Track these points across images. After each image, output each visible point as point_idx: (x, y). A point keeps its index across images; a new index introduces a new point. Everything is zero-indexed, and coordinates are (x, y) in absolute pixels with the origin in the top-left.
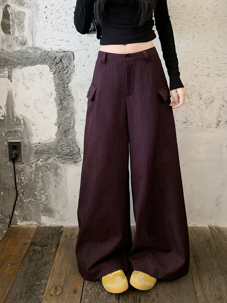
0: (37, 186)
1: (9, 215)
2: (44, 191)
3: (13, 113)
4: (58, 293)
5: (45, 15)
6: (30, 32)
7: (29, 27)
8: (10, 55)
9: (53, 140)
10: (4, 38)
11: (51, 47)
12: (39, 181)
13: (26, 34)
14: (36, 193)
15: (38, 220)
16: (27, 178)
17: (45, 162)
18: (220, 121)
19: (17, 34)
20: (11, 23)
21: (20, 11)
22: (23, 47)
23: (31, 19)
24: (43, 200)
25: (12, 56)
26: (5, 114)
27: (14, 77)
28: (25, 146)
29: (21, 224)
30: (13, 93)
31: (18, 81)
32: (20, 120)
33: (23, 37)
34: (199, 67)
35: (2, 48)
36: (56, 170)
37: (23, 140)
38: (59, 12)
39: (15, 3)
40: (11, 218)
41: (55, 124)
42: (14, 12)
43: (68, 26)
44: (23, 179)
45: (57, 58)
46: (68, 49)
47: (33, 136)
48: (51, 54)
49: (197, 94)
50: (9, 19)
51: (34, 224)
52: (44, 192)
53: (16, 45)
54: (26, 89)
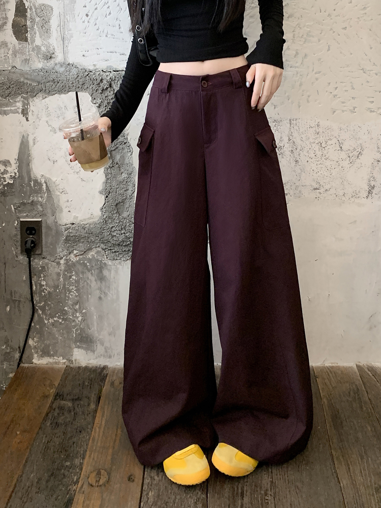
0: (69, 297)
1: (19, 347)
2: (79, 305)
3: (29, 172)
4: (101, 482)
5: (85, 11)
6: (60, 39)
7: (59, 30)
8: (26, 76)
9: (96, 220)
10: (17, 48)
11: (94, 63)
12: (72, 289)
13: (54, 41)
14: (66, 308)
15: (67, 355)
16: (51, 283)
17: (81, 257)
18: (373, 187)
19: (38, 41)
20: (28, 23)
21: (43, 5)
22: (47, 62)
23: (62, 17)
24: (77, 322)
25: (29, 77)
26: (15, 174)
27: (33, 111)
28: (49, 228)
29: (39, 362)
30: (31, 139)
31: (38, 120)
32: (41, 185)
33: (48, 46)
34: (338, 96)
35: (14, 64)
36: (101, 272)
37: (45, 218)
38: (107, 6)
40: (21, 350)
41: (101, 192)
42: (35, 7)
43: (122, 30)
44: (44, 284)
45: (105, 82)
46: (123, 66)
47: (61, 211)
48: (94, 74)
49: (335, 140)
50: (26, 16)
51: (60, 362)
52: (80, 307)
53: (36, 60)
54: (52, 133)
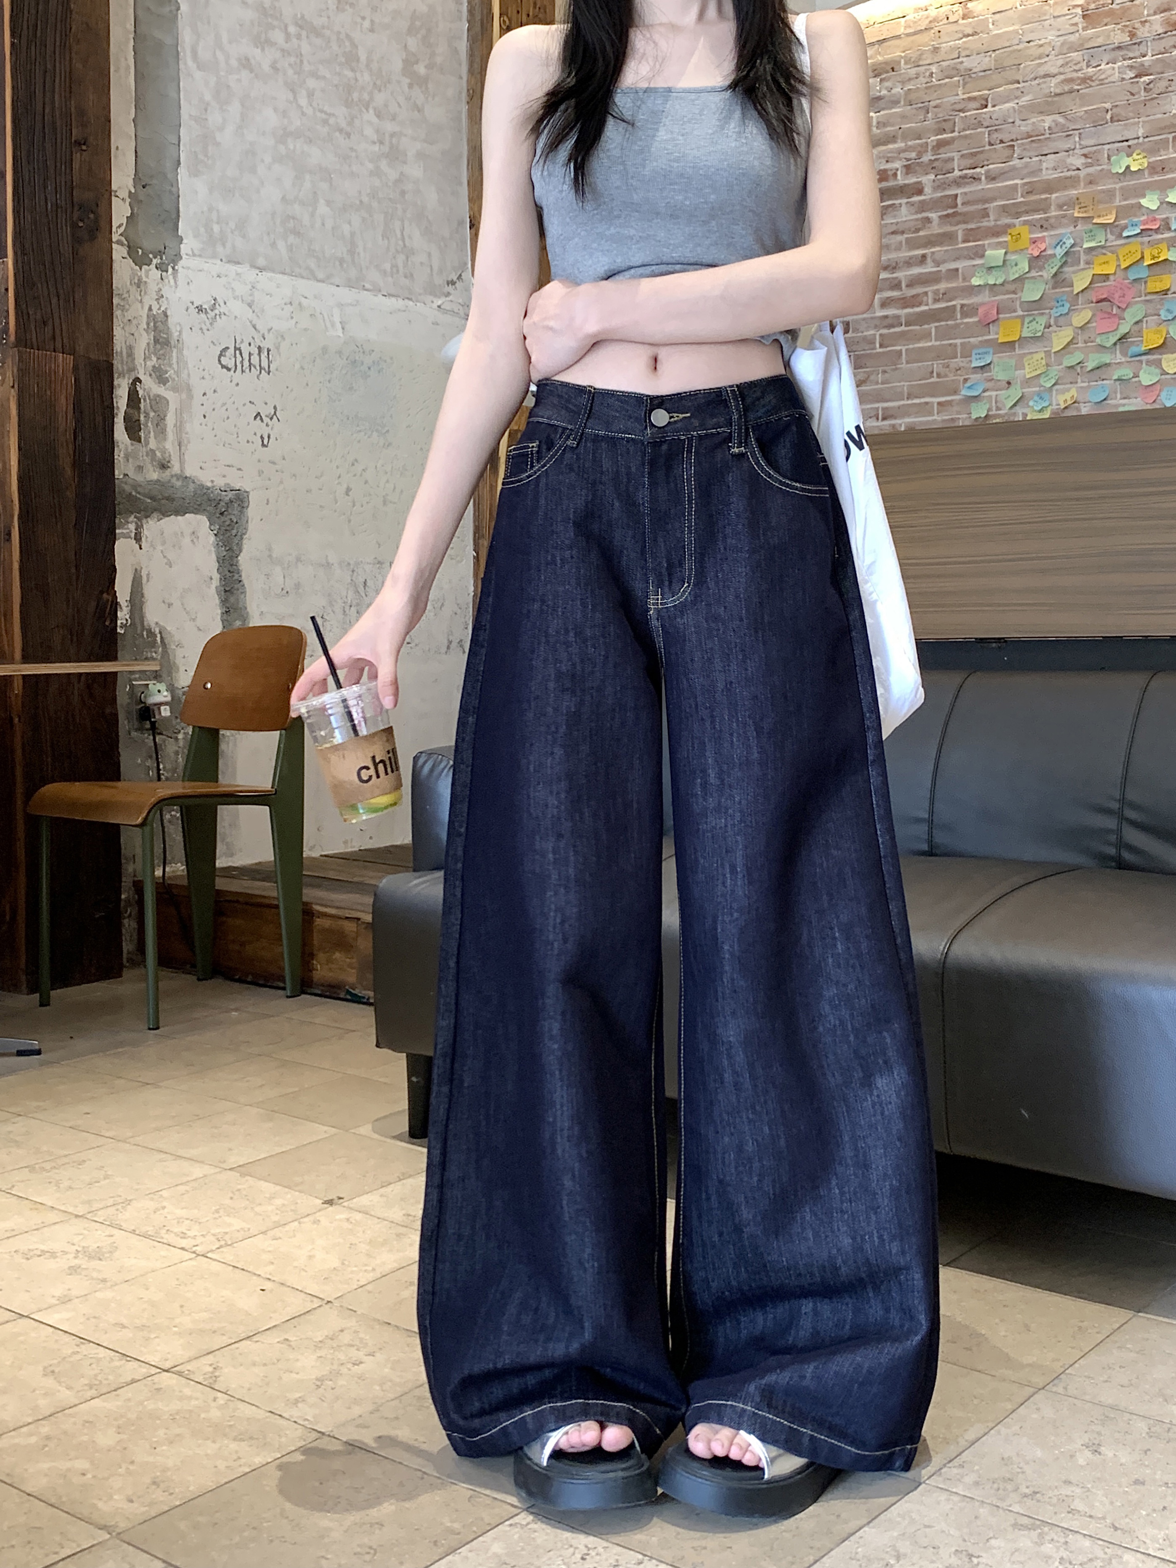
3: (142, 618)
5: (203, 410)
6: (176, 444)
7: (175, 431)
8: (139, 489)
10: (131, 450)
11: (212, 479)
13: (170, 445)
19: (153, 444)
20: (142, 418)
21: (159, 396)
22: (163, 473)
23: (179, 415)
25: (142, 490)
26: (128, 619)
27: (146, 537)
30: (144, 574)
31: (152, 549)
32: (155, 635)
33: (163, 452)
35: (126, 471)
38: (225, 408)
39: (150, 375)
42: (149, 396)
45: (222, 503)
46: (240, 484)
47: (178, 671)
48: (212, 492)
50: (139, 408)
53: (151, 469)
54: (167, 567)
